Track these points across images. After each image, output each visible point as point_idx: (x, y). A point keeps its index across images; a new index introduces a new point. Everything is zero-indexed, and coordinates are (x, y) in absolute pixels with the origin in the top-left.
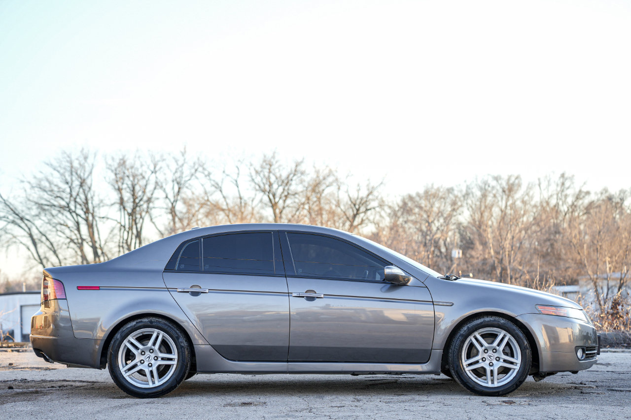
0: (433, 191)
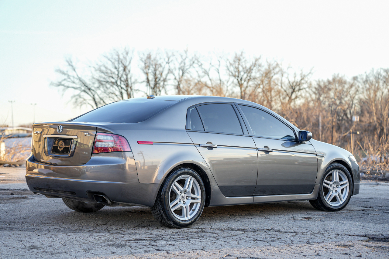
0: (338, 78)
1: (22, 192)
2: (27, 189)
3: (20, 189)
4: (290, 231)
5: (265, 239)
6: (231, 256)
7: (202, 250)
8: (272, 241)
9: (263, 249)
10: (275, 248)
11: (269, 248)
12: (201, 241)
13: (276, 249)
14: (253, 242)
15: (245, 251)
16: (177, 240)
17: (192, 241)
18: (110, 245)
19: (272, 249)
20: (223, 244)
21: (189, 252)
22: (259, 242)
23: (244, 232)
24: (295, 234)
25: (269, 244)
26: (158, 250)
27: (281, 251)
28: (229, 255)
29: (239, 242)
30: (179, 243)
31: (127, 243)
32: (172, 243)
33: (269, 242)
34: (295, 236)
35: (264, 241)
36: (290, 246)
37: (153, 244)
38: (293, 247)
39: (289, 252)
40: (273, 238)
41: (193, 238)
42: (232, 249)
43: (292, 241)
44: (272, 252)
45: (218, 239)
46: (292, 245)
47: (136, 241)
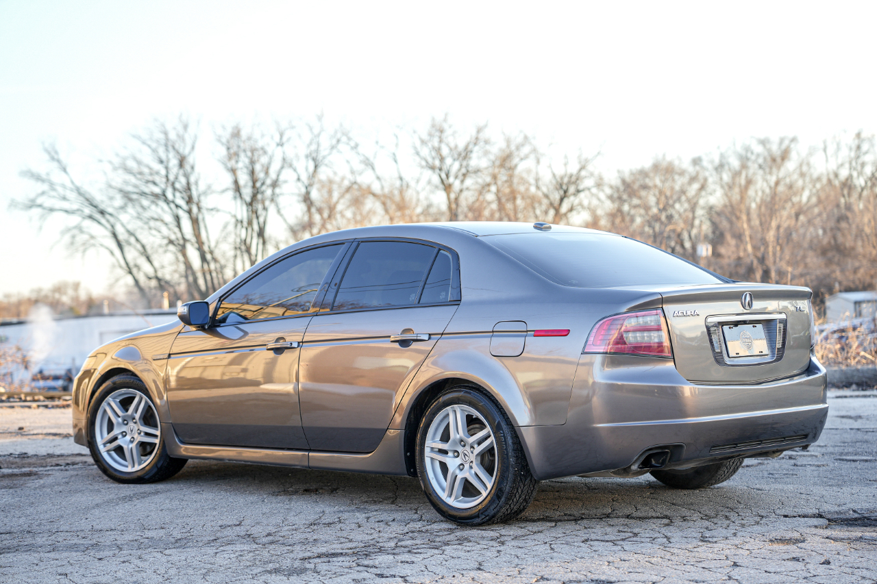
0: (664, 164)
1: (17, 460)
2: (26, 454)
3: (11, 454)
4: (654, 515)
5: (606, 538)
7: (479, 569)
8: (623, 540)
9: (611, 559)
10: (636, 556)
11: (624, 556)
12: (468, 549)
13: (640, 557)
14: (582, 544)
15: (573, 566)
16: (415, 551)
17: (449, 550)
18: (270, 572)
19: (634, 558)
20: (519, 552)
21: (454, 576)
22: (596, 543)
23: (553, 524)
24: (666, 521)
25: (620, 547)
26: (381, 576)
27: (653, 560)
28: (542, 578)
29: (552, 546)
30: (421, 556)
31: (308, 566)
32: (407, 557)
33: (618, 542)
34: (668, 525)
35: (607, 541)
36: (667, 549)
37: (366, 562)
38: (676, 551)
39: (670, 562)
40: (623, 534)
41: (447, 544)
42: (544, 564)
43: (668, 538)
44: (635, 565)
45: (503, 543)
46: (670, 545)
47: (326, 559)
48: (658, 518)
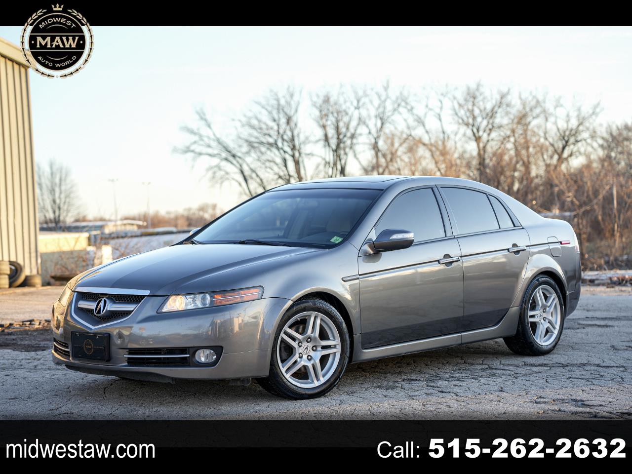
4: (615, 365)
5: (582, 377)
6: (543, 398)
7: (501, 391)
8: (593, 379)
9: (584, 388)
10: (600, 387)
11: (592, 387)
12: (495, 380)
13: (604, 388)
14: (566, 380)
15: (561, 392)
16: (461, 380)
17: (483, 380)
18: (375, 387)
19: (598, 388)
20: (526, 383)
21: (486, 394)
22: (576, 380)
23: (549, 368)
24: (622, 369)
25: (590, 383)
26: (442, 392)
27: (611, 390)
28: (540, 397)
29: (547, 380)
30: (466, 383)
31: (397, 385)
32: (456, 383)
33: (590, 380)
34: (623, 371)
35: (583, 379)
36: (621, 384)
37: (432, 384)
38: (627, 386)
39: (622, 392)
40: (593, 375)
41: (481, 377)
42: (541, 390)
43: (623, 379)
44: (599, 392)
45: (516, 378)
46: (623, 382)
47: (408, 382)
48: (617, 367)
